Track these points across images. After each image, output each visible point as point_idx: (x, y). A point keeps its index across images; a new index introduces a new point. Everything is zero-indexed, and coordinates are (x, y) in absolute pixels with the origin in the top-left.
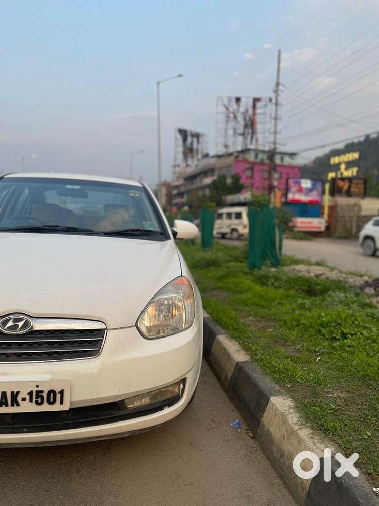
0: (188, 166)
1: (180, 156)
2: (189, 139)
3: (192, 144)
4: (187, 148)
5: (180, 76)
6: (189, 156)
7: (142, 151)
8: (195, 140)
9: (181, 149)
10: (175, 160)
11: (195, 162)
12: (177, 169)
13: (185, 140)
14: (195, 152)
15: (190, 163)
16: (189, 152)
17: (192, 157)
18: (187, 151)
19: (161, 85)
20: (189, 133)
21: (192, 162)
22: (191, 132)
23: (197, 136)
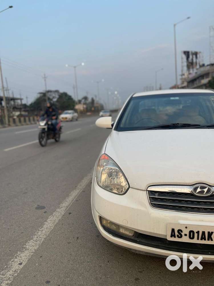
0: (190, 74)
1: (185, 68)
2: (191, 57)
3: (192, 59)
4: (190, 63)
5: (188, 18)
6: (191, 67)
7: (162, 69)
8: (194, 56)
9: (185, 64)
10: (182, 71)
11: (195, 71)
12: (183, 77)
13: (188, 57)
14: (194, 64)
15: (191, 71)
16: (190, 65)
17: (193, 68)
18: (190, 64)
19: (176, 26)
20: (190, 53)
21: (193, 71)
22: (192, 52)
23: (196, 54)
